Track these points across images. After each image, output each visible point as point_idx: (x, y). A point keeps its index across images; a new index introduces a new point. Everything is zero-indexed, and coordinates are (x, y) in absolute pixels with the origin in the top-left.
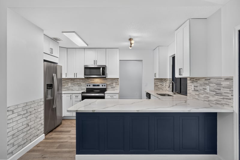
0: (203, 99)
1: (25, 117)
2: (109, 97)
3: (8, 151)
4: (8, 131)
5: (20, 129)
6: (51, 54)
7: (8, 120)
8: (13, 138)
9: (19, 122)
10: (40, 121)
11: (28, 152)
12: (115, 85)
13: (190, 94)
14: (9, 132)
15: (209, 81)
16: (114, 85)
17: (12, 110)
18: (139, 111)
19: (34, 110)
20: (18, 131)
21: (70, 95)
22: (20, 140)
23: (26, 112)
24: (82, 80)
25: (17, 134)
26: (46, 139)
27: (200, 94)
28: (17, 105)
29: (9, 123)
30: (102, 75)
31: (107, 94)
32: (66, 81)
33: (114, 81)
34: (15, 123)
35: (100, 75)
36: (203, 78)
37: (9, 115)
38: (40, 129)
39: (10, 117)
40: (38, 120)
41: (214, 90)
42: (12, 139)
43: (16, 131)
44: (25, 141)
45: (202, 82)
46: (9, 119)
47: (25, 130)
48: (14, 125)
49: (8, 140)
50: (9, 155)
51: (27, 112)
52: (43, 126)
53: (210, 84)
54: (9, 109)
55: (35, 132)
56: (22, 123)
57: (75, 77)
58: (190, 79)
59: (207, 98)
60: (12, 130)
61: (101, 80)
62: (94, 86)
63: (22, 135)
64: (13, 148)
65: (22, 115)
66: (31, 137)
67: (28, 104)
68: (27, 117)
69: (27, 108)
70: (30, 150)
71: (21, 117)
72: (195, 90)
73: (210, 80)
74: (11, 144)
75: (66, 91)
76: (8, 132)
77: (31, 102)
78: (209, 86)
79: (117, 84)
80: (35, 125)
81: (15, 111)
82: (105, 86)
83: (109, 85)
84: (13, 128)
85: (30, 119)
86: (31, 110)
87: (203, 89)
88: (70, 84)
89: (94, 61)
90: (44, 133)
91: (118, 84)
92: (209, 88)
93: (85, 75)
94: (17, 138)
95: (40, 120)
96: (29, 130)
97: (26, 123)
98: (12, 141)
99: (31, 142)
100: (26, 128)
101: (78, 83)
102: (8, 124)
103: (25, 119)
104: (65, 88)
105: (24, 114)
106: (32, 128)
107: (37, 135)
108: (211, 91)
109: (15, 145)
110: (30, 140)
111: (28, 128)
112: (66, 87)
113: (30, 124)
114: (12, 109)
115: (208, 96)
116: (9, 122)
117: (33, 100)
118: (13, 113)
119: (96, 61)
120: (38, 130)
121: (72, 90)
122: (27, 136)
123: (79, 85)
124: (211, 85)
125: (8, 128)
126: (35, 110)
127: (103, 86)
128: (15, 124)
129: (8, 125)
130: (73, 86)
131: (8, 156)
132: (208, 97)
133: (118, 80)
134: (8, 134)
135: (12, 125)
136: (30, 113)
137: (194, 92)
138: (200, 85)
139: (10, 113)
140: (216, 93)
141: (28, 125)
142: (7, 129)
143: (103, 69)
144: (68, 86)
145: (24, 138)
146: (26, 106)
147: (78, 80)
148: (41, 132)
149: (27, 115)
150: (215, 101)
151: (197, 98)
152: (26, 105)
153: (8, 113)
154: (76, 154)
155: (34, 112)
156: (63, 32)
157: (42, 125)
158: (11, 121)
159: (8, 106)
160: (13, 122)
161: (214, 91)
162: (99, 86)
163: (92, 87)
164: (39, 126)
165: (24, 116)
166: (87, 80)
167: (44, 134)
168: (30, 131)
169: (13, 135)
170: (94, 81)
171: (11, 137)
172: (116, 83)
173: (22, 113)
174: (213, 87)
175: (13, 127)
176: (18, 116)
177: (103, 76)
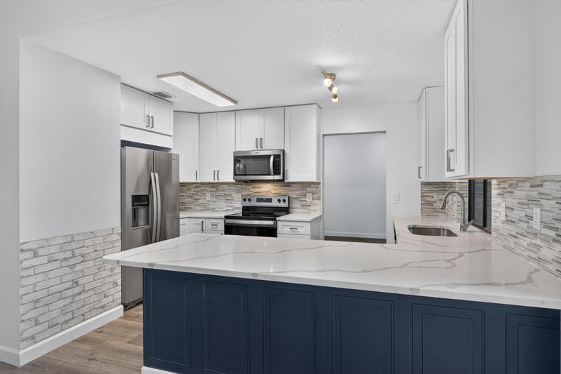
0: (526, 254)
1: (69, 266)
2: (287, 230)
3: (21, 334)
4: (22, 291)
5: (56, 291)
6: (148, 129)
7: (23, 269)
8: (36, 308)
9: (51, 275)
10: (110, 276)
11: (74, 341)
12: (311, 200)
13: (497, 231)
14: (25, 295)
15: (541, 190)
16: (309, 199)
17: (31, 250)
18: (257, 275)
19: (93, 251)
20: (49, 295)
21: (201, 220)
22: (53, 314)
23: (71, 256)
24: (233, 188)
25: (47, 300)
26: (125, 317)
27: (519, 236)
28: (47, 240)
29: (24, 275)
30: (275, 174)
31: (283, 223)
32: (202, 188)
33: (308, 189)
34: (40, 278)
35: (270, 175)
36: (526, 180)
37: (25, 259)
38: (111, 293)
39: (26, 264)
40: (105, 273)
41: (553, 222)
42: (32, 310)
43: (45, 293)
44: (69, 316)
45: (524, 193)
46: (24, 266)
47: (69, 293)
48: (38, 280)
49: (21, 311)
50: (25, 342)
51: (73, 254)
52: (119, 288)
53: (542, 202)
54: (25, 247)
55: (96, 299)
56: (59, 278)
57: (216, 181)
58: (499, 185)
59: (535, 250)
60: (32, 291)
61: (276, 188)
62: (259, 200)
63: (61, 303)
64: (35, 328)
65: (59, 262)
66: (85, 309)
67: (76, 238)
68: (74, 265)
69: (74, 245)
70: (80, 338)
71: (57, 264)
72: (508, 221)
73: (542, 186)
74: (30, 319)
75: (201, 211)
76: (23, 295)
77: (86, 233)
78: (539, 209)
79: (316, 196)
80: (97, 284)
81: (41, 252)
82: (284, 201)
83: (297, 198)
84: (34, 288)
85: (82, 271)
86: (84, 251)
87: (526, 219)
88: (208, 197)
89: (257, 139)
90: (122, 304)
91: (319, 198)
92: (539, 216)
93: (235, 174)
94: (46, 309)
95: (110, 273)
96: (80, 293)
97: (69, 277)
98: (33, 314)
99: (84, 320)
100: (70, 290)
101: (226, 193)
102: (22, 277)
103: (69, 270)
104: (199, 205)
105: (66, 259)
106: (88, 291)
107: (103, 307)
108: (545, 225)
109: (40, 324)
110: (83, 315)
111: (77, 290)
112: (200, 202)
113: (81, 281)
114: (33, 248)
115: (538, 242)
116: (24, 273)
117: (91, 231)
118: (36, 255)
119: (261, 139)
120: (105, 296)
121: (213, 210)
122: (74, 306)
123: (228, 198)
124: (546, 204)
125: (22, 287)
126: (95, 251)
127: (279, 201)
128: (41, 280)
129: (23, 279)
130: (216, 200)
131: (22, 345)
132: (539, 247)
133: (318, 187)
134: (21, 298)
135: (32, 280)
136: (82, 259)
137: (506, 226)
138: (519, 203)
139: (30, 255)
140: (557, 235)
141: (77, 283)
142: (20, 289)
143: (277, 159)
144: (204, 201)
145: (67, 310)
146: (70, 242)
147: (226, 187)
148: (114, 301)
149: (72, 261)
150: (554, 263)
151: (513, 246)
152: (69, 239)
153: (22, 256)
154: (144, 365)
155: (93, 255)
156: (159, 76)
157: (117, 285)
158: (31, 272)
159: (21, 241)
160: (35, 274)
161: (551, 228)
162: (270, 200)
163: (254, 203)
164: (106, 288)
165: (64, 264)
166: (244, 187)
167: (122, 306)
168: (82, 296)
169: (36, 301)
170: (260, 190)
171: (31, 306)
172: (313, 194)
173: (61, 256)
174: (550, 212)
175: (34, 285)
176: (49, 262)
177: (277, 177)
